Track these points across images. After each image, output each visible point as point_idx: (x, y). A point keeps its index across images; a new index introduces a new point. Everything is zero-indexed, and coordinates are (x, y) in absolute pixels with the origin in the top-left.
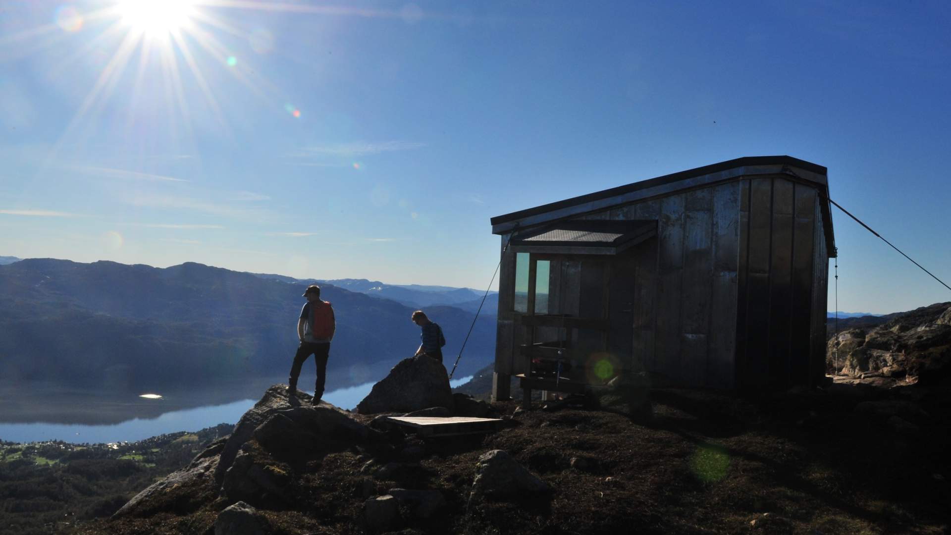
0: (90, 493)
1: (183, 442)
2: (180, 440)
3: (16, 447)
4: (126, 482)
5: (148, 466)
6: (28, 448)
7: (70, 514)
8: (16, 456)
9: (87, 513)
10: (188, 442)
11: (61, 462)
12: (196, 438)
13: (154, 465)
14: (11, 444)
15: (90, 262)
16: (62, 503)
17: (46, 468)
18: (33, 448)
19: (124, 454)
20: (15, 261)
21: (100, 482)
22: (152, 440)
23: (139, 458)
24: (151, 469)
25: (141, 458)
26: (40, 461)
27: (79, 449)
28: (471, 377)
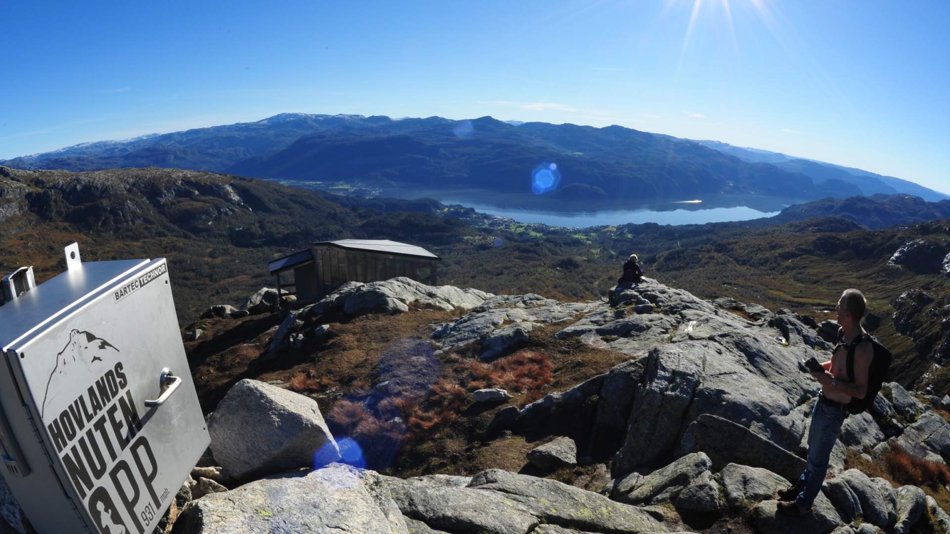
0: (556, 254)
1: (608, 231)
2: (606, 230)
3: (521, 225)
4: (575, 250)
5: (588, 242)
6: (528, 226)
7: (545, 264)
8: (522, 230)
9: (553, 264)
10: (610, 232)
11: (544, 235)
12: (615, 230)
13: (590, 242)
14: (519, 223)
15: (560, 124)
16: (541, 258)
17: (536, 238)
18: (530, 226)
19: (576, 234)
20: (521, 123)
21: (562, 249)
22: (591, 228)
23: (584, 237)
24: (589, 244)
25: (585, 237)
26: (533, 234)
27: (553, 229)
28: (780, 212)
